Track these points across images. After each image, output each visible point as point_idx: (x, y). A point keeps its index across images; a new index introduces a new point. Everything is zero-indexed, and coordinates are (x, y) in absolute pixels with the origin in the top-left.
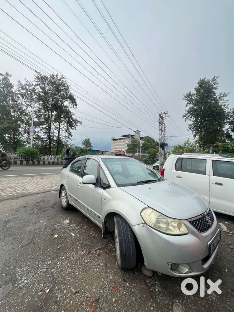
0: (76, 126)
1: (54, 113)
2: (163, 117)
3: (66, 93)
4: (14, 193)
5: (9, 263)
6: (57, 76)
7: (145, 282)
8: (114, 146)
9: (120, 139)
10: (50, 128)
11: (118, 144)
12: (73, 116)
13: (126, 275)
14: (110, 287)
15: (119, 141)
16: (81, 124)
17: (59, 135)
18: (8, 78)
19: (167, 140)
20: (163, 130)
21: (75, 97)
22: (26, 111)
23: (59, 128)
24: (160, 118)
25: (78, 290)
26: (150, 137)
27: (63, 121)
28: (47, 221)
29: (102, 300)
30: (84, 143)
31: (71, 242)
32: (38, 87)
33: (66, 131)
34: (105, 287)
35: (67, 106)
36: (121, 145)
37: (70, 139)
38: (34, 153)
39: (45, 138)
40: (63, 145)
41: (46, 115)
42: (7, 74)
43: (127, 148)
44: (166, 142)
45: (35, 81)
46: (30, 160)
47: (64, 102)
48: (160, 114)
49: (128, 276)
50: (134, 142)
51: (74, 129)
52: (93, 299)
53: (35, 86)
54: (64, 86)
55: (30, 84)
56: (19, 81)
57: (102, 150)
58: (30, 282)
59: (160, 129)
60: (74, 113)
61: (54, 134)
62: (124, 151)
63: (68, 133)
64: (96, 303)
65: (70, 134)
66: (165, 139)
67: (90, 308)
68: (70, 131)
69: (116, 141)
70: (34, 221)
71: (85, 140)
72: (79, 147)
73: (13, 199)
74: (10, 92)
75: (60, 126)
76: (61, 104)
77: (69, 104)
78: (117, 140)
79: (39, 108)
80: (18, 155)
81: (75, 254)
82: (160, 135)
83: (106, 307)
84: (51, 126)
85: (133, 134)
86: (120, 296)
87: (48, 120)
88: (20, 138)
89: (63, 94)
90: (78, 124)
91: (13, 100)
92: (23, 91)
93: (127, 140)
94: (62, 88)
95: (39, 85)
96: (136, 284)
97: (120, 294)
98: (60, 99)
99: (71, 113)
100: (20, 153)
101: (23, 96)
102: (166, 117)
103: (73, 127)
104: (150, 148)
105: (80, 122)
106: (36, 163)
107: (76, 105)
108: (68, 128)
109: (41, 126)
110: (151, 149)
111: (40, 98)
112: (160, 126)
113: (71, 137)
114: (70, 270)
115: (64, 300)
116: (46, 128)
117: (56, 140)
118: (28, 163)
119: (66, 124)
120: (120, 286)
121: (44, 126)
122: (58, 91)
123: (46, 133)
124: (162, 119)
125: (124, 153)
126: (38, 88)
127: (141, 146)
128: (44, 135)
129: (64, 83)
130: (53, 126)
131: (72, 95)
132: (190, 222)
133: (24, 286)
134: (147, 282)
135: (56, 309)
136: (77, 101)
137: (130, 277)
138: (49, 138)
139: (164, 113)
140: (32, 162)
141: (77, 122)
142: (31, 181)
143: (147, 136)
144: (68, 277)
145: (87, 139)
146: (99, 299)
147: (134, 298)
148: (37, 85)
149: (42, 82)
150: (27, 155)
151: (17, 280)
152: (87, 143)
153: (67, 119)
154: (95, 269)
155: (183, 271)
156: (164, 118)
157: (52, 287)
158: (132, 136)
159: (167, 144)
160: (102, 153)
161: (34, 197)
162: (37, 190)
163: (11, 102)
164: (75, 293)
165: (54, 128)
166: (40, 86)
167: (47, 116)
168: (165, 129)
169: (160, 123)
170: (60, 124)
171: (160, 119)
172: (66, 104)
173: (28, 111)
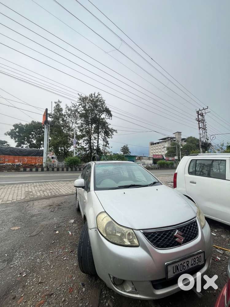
0: (112, 135)
1: (94, 125)
2: (202, 114)
3: (102, 107)
4: (50, 194)
5: (14, 247)
6: (94, 94)
7: (101, 292)
8: (152, 150)
9: (158, 143)
10: (90, 138)
11: (157, 148)
12: (109, 126)
13: (88, 280)
14: (69, 286)
15: (157, 145)
16: (117, 132)
17: (98, 145)
18: (60, 104)
19: (209, 139)
20: (204, 128)
21: (110, 109)
22: (72, 127)
23: (98, 138)
24: (198, 115)
25: (43, 281)
26: (194, 138)
27: (101, 131)
28: (58, 218)
29: (54, 296)
30: (123, 150)
31: (64, 240)
32: (81, 106)
33: (104, 140)
34: (64, 286)
35: (104, 118)
36: (160, 149)
37: (108, 147)
38: (76, 161)
39: (87, 148)
40: (102, 153)
41: (86, 129)
42: (59, 101)
43: (167, 151)
44: (209, 142)
45: (78, 102)
46: (74, 167)
47: (102, 115)
48: (198, 111)
49: (90, 282)
50: (175, 144)
51: (111, 138)
52: (48, 292)
53: (78, 106)
54: (100, 101)
55: (75, 105)
56: (66, 105)
57: (139, 156)
58: (19, 265)
59: (200, 128)
60: (110, 123)
61: (94, 144)
62: (162, 155)
63: (105, 142)
64: (48, 297)
65: (107, 142)
66: (208, 138)
67: (41, 300)
68: (107, 140)
69: (154, 145)
70: (50, 217)
71: (123, 147)
72: (117, 154)
73: (46, 199)
74: (61, 115)
75: (98, 136)
76: (99, 117)
77: (106, 116)
78: (156, 144)
79: (82, 124)
80: (65, 164)
81: (60, 250)
82: (200, 134)
83: (53, 303)
84: (91, 137)
85: (173, 136)
86: (71, 298)
87: (89, 133)
88: (69, 150)
89: (100, 109)
90: (114, 133)
91: (63, 120)
92: (69, 112)
93: (166, 143)
94: (98, 103)
95: (81, 104)
96: (91, 292)
97: (71, 296)
98: (98, 113)
99: (107, 123)
100: (66, 162)
101: (69, 116)
102: (206, 113)
103: (109, 136)
104: (193, 150)
105: (116, 131)
106: (78, 169)
107: (111, 116)
108: (105, 137)
109: (84, 138)
110: (195, 151)
111: (82, 116)
112: (199, 124)
113: (108, 145)
114: (49, 263)
115: (30, 286)
116: (87, 140)
117: (96, 149)
118: (72, 170)
119: (103, 134)
120: (76, 289)
121: (86, 138)
122: (96, 106)
123: (87, 143)
124: (201, 116)
125: (163, 157)
126: (80, 108)
127: (181, 148)
128: (86, 146)
129: (100, 98)
130: (92, 138)
131: (108, 107)
132: (144, 233)
133: (13, 266)
134: (103, 292)
135: (20, 291)
136: (112, 113)
137: (91, 283)
138: (90, 147)
139: (203, 109)
140: (75, 169)
141: (113, 131)
142: (67, 184)
143: (190, 136)
144: (44, 269)
145: (125, 146)
146: (52, 294)
147: (82, 304)
148: (79, 105)
149: (83, 102)
150: (71, 163)
151: (12, 261)
152: (125, 149)
153: (104, 129)
154: (67, 267)
155: (127, 290)
156: (204, 115)
157: (29, 272)
158: (171, 138)
159: (210, 144)
160: (140, 158)
161: (61, 198)
162: (67, 192)
163: (62, 122)
164: (40, 283)
165: (94, 139)
166: (82, 106)
167: (88, 129)
168: (206, 126)
169: (199, 121)
170: (98, 134)
171: (198, 117)
172: (103, 116)
173: (73, 127)
